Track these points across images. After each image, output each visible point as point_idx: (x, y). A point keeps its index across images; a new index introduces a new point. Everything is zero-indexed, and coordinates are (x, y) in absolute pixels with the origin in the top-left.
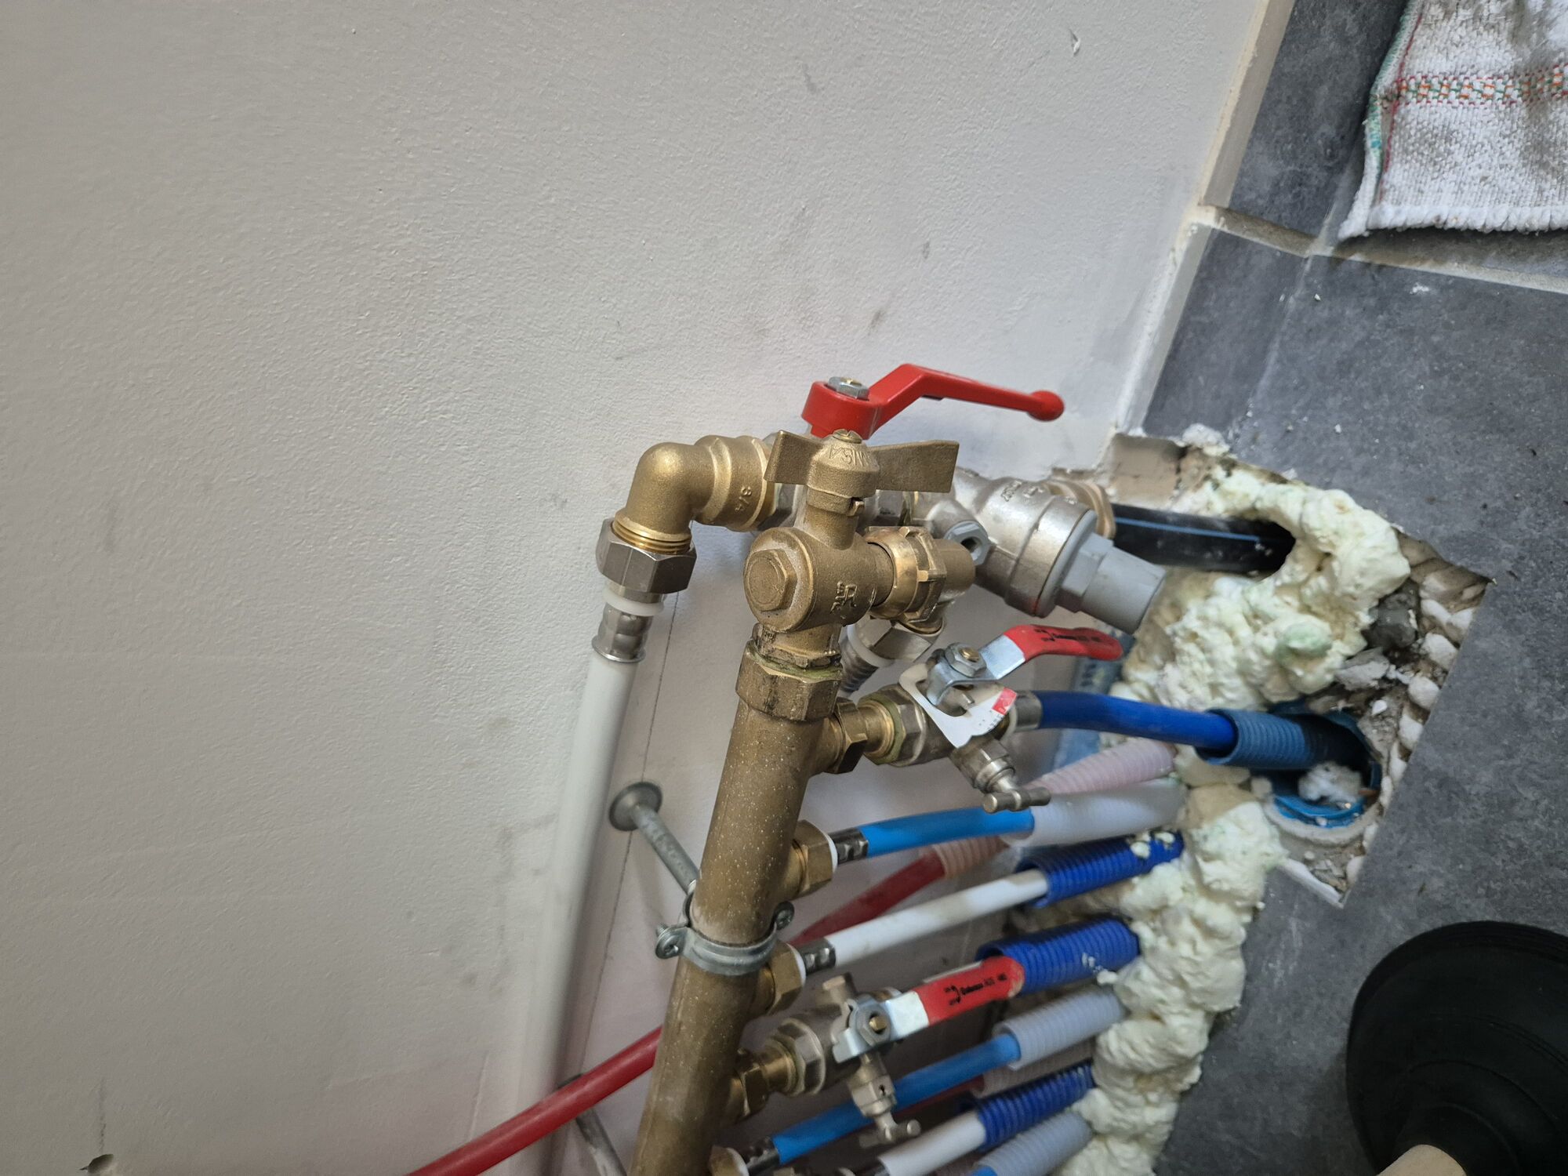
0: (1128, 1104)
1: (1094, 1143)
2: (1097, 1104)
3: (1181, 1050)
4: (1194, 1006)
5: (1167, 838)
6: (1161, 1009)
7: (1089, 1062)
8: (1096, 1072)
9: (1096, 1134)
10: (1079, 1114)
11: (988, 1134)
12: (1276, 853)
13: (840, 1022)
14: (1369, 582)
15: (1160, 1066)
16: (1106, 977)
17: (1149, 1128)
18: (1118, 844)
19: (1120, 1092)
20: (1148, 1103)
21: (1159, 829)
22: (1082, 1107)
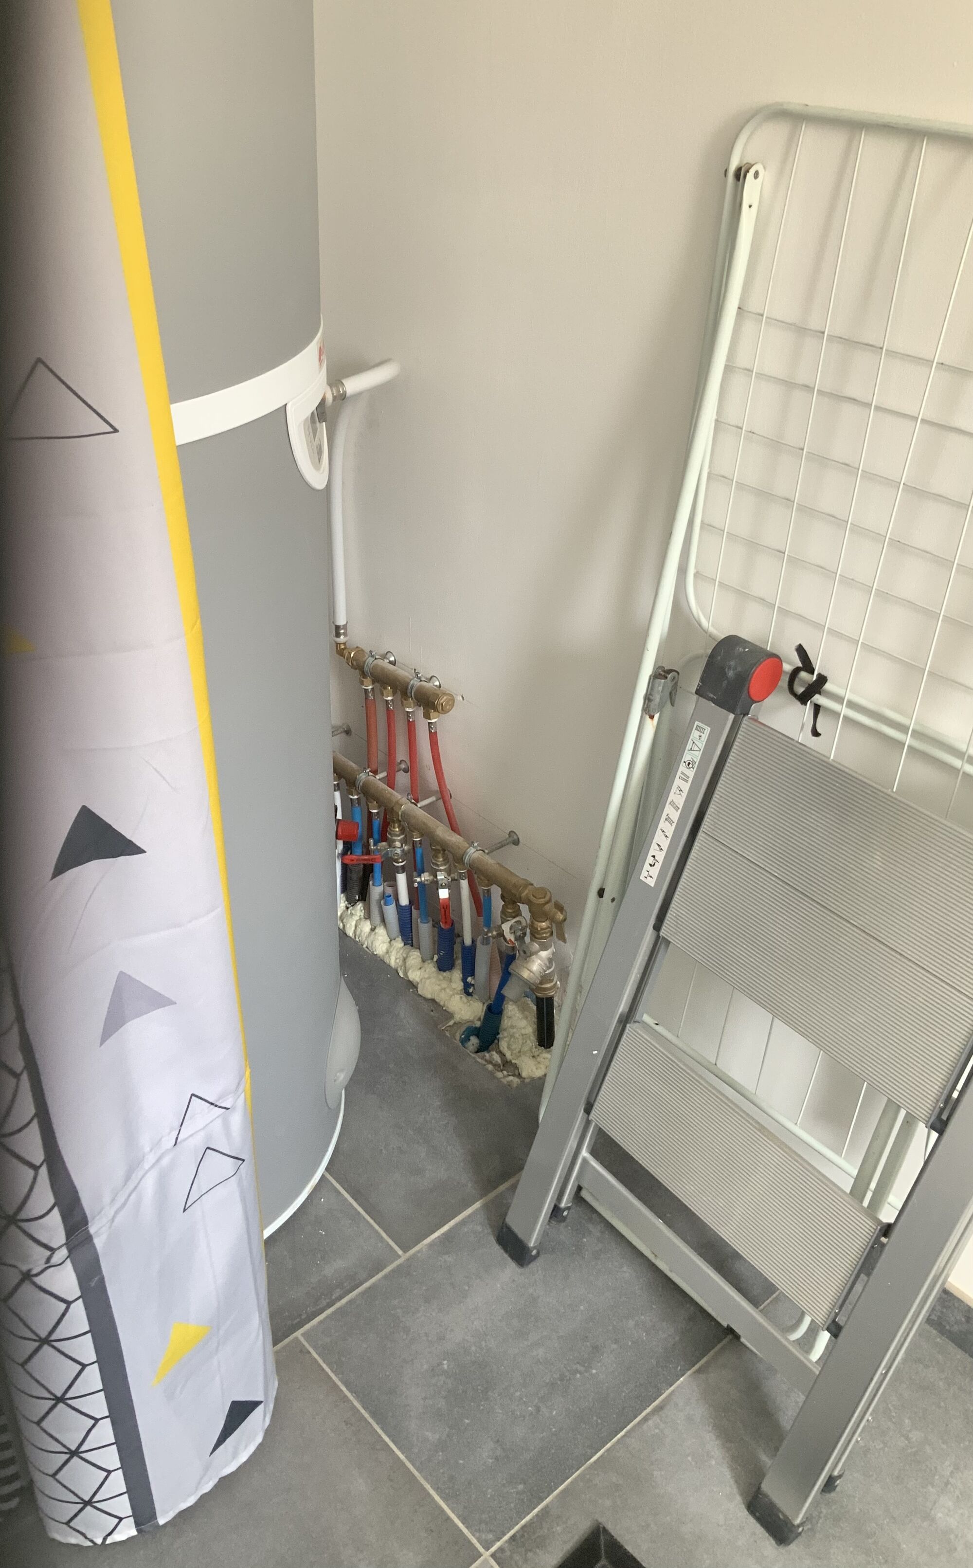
0: (398, 952)
1: (389, 940)
2: (399, 944)
3: (410, 971)
4: (421, 980)
5: (471, 990)
6: (423, 970)
7: (412, 946)
8: (408, 947)
9: (391, 941)
10: (398, 937)
11: (401, 906)
12: (457, 1018)
13: (446, 876)
14: (523, 1064)
15: (407, 964)
16: (436, 958)
17: (389, 956)
18: (472, 974)
19: (402, 951)
20: (396, 959)
21: (474, 988)
22: (400, 939)
